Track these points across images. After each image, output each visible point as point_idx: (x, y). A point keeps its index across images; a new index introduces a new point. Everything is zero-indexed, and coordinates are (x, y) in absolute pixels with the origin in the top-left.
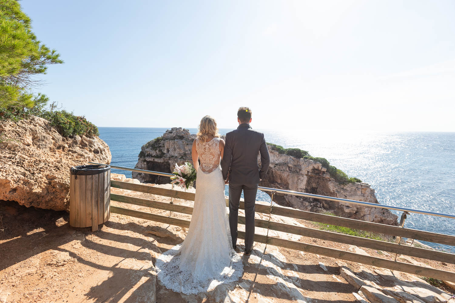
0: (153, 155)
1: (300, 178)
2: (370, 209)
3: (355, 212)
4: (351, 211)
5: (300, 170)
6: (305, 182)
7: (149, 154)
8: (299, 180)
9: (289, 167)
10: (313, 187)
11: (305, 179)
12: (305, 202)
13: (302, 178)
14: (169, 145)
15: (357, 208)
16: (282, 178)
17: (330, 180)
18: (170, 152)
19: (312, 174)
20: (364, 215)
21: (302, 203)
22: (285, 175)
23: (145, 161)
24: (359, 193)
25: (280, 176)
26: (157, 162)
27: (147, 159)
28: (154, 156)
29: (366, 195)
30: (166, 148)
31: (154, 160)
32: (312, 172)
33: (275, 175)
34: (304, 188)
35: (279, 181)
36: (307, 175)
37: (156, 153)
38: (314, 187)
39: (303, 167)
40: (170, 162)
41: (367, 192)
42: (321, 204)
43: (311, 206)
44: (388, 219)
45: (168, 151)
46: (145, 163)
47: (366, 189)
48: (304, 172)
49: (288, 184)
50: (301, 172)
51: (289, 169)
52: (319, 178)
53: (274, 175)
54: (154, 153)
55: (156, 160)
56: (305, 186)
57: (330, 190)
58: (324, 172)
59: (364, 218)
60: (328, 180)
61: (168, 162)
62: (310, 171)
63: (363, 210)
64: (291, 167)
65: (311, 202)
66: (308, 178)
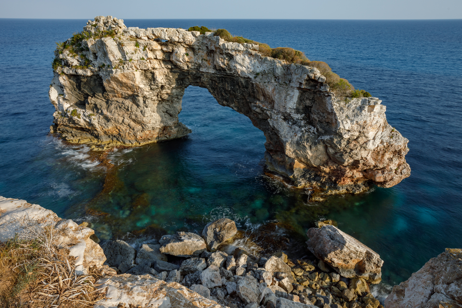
0: (74, 64)
1: (289, 93)
4: (352, 137)
5: (290, 82)
6: (295, 99)
7: (67, 62)
8: (288, 97)
9: (275, 77)
10: (306, 106)
11: (296, 94)
12: (294, 127)
13: (292, 94)
14: (94, 46)
15: (360, 133)
16: (265, 94)
17: (329, 96)
18: (98, 58)
19: (306, 87)
20: (367, 141)
21: (291, 128)
22: (269, 89)
24: (365, 112)
25: (263, 90)
26: (81, 75)
27: (65, 71)
28: (76, 67)
29: (373, 114)
30: (91, 52)
31: (76, 71)
32: (306, 84)
33: (257, 90)
34: (295, 108)
35: (262, 98)
36: (299, 88)
37: (78, 60)
38: (308, 106)
39: (294, 76)
40: (101, 74)
41: (375, 110)
42: (315, 129)
43: (302, 131)
45: (96, 57)
47: (375, 106)
48: (296, 84)
49: (274, 101)
51: (275, 80)
52: (315, 93)
53: (255, 90)
54: (73, 60)
55: (80, 72)
56: (295, 105)
57: (328, 109)
58: (322, 84)
59: (366, 145)
60: (326, 95)
61: (98, 75)
62: (303, 82)
63: (366, 134)
64: (278, 77)
65: (302, 127)
66: (300, 92)
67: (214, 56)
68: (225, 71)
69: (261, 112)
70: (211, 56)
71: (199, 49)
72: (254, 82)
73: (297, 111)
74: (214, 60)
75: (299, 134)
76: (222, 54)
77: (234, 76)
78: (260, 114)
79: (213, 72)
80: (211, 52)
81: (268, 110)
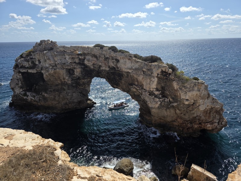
0: (26, 66)
1: (152, 79)
2: (204, 100)
3: (192, 103)
4: (190, 103)
5: (152, 73)
6: (155, 83)
7: (22, 65)
8: (151, 82)
9: (143, 71)
10: (162, 86)
11: (156, 80)
12: (156, 99)
13: (154, 79)
14: (39, 56)
15: (194, 101)
17: (174, 80)
18: (41, 63)
19: (161, 76)
20: (199, 105)
21: (154, 99)
22: (140, 78)
23: (19, 72)
24: (196, 88)
25: (137, 79)
26: (30, 73)
27: (21, 71)
28: (27, 68)
29: (201, 90)
30: (37, 59)
31: (27, 71)
32: (161, 75)
33: (133, 78)
34: (155, 88)
35: (136, 83)
36: (157, 77)
37: (29, 64)
39: (154, 70)
40: (43, 72)
41: (202, 87)
42: (168, 99)
43: (160, 101)
44: (216, 107)
45: (40, 62)
46: (20, 74)
47: (202, 85)
48: (155, 74)
49: (143, 85)
50: (152, 75)
51: (143, 73)
52: (167, 79)
54: (26, 64)
55: (30, 71)
56: (155, 86)
57: (174, 88)
58: (170, 74)
59: (199, 107)
60: (173, 80)
61: (41, 72)
62: (159, 73)
63: (198, 101)
64: (145, 71)
65: (160, 98)
66: (158, 79)
67: (108, 61)
68: (115, 68)
69: (136, 91)
70: (107, 60)
71: (100, 57)
72: (131, 74)
73: (157, 90)
74: (108, 63)
75: (159, 103)
76: (113, 59)
77: (120, 71)
78: (135, 92)
79: (108, 69)
80: (106, 59)
81: (140, 90)
